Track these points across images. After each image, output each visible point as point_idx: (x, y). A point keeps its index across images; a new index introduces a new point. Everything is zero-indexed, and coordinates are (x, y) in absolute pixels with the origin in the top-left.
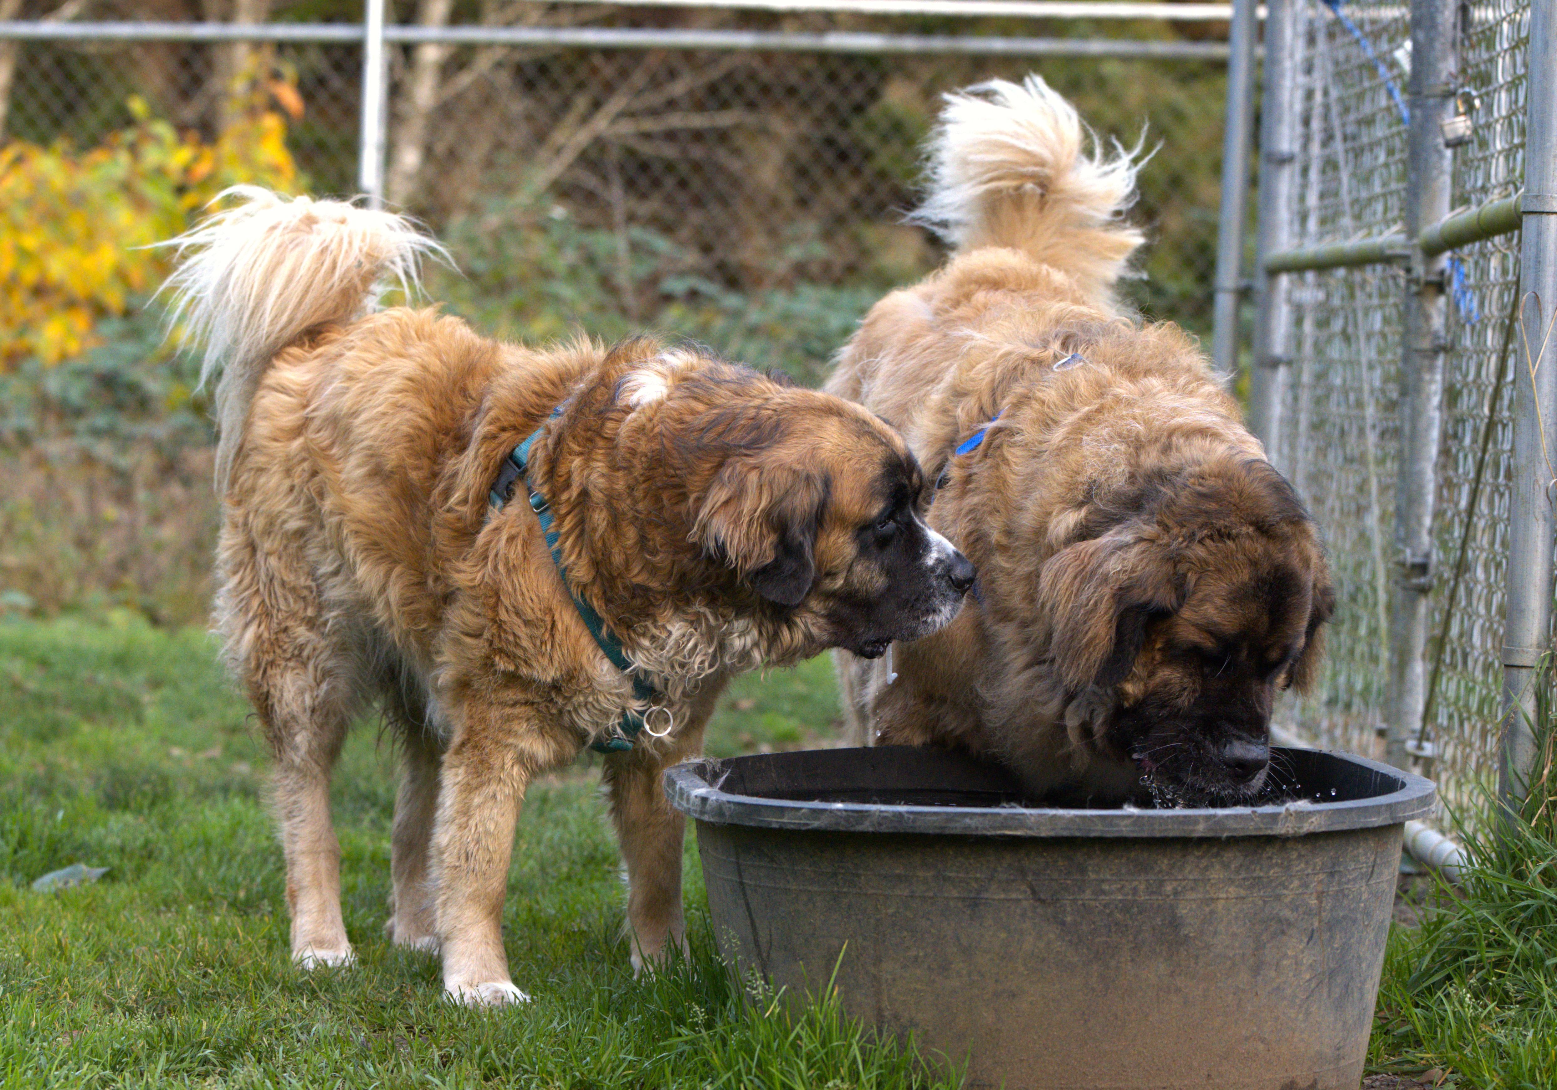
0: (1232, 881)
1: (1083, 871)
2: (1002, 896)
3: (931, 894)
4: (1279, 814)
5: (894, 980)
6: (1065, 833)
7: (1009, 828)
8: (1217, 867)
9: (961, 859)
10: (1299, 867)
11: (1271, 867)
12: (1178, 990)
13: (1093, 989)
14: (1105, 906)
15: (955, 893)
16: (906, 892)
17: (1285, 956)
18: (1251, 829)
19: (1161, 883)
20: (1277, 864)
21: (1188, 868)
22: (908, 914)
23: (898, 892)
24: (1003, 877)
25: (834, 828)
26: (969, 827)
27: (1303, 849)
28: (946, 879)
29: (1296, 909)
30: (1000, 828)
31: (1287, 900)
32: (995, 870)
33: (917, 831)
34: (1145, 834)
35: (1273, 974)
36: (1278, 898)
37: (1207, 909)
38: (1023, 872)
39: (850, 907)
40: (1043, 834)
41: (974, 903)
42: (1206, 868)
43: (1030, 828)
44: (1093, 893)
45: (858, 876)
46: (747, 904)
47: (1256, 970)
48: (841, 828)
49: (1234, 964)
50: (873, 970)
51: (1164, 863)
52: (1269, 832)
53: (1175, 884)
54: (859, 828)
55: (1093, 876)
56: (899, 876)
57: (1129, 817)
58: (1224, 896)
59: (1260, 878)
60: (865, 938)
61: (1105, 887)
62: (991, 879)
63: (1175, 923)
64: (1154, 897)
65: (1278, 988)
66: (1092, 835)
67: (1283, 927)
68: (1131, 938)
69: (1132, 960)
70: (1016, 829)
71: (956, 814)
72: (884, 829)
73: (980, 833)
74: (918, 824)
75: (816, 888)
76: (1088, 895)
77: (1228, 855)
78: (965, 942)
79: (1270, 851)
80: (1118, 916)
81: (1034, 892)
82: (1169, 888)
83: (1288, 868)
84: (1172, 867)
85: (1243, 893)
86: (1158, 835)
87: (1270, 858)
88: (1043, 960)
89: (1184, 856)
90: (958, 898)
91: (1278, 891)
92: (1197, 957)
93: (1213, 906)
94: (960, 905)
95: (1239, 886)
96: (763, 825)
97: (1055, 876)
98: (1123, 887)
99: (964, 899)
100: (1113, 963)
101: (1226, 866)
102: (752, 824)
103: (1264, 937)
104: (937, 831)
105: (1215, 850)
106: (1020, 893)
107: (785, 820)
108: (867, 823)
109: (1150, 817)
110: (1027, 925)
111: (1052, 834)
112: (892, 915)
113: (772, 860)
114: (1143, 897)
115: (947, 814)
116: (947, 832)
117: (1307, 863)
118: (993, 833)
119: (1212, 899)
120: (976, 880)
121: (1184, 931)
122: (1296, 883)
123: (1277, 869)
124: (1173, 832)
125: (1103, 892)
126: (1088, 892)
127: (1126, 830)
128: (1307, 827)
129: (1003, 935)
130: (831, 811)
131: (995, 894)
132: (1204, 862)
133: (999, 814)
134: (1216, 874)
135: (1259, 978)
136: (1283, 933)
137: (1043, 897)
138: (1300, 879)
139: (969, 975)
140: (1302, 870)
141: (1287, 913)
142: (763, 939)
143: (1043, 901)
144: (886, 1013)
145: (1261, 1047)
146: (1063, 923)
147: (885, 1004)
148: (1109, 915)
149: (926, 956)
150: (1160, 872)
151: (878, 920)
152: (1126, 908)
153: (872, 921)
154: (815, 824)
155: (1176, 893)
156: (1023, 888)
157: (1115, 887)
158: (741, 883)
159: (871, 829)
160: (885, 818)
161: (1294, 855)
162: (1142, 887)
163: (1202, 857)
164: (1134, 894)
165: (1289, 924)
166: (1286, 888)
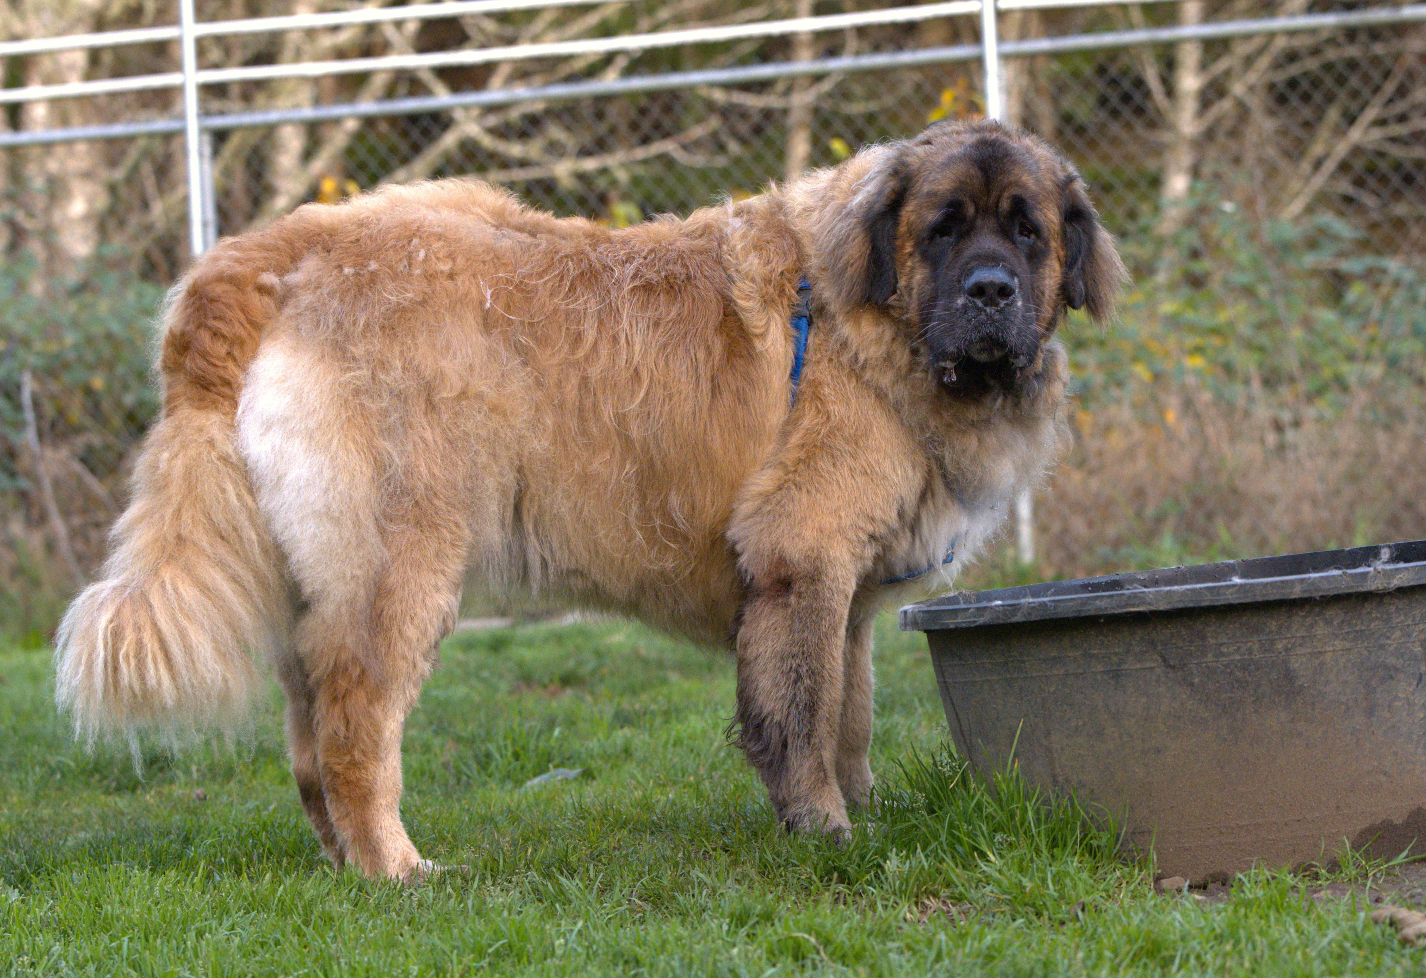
0: (1337, 636)
1: (1204, 638)
2: (1138, 666)
3: (1081, 671)
4: (1368, 573)
5: (1063, 749)
6: (1181, 605)
7: (1133, 606)
8: (1322, 624)
9: (1101, 638)
10: (1398, 619)
11: (1372, 620)
12: (1300, 734)
13: (1225, 740)
14: (1226, 666)
15: (1100, 668)
16: (1062, 672)
17: (1396, 698)
18: (1343, 588)
19: (1273, 642)
20: (1377, 618)
21: (1295, 627)
22: (1067, 691)
23: (1056, 672)
24: (1137, 649)
25: (996, 622)
26: (1100, 609)
27: (1401, 603)
28: (1092, 656)
29: (1402, 655)
30: (1125, 606)
31: (1392, 649)
32: (1131, 645)
33: (1061, 616)
34: (1248, 600)
35: (1387, 715)
36: (1382, 647)
37: (1317, 662)
38: (1153, 643)
39: (1021, 689)
40: (1161, 608)
41: (1116, 674)
42: (1312, 626)
43: (1150, 604)
44: (1215, 656)
45: (1024, 662)
46: (951, 699)
47: (1370, 711)
48: (1001, 622)
49: (1348, 709)
50: (1045, 742)
51: (1273, 624)
52: (1361, 589)
53: (1285, 642)
54: (1014, 620)
55: (1212, 641)
56: (1054, 658)
57: (1234, 586)
58: (1331, 649)
59: (1362, 631)
60: (1036, 716)
61: (1224, 649)
62: (1128, 652)
63: (1289, 676)
64: (1268, 655)
65: (1393, 726)
66: (1203, 604)
67: (1390, 673)
68: (1252, 692)
69: (1256, 711)
70: (1138, 606)
71: (1088, 598)
72: (1033, 618)
73: (1109, 612)
74: (1059, 610)
75: (995, 678)
76: (1210, 657)
77: (1329, 613)
78: (1113, 709)
79: (1368, 607)
80: (1239, 674)
81: (1164, 660)
82: (1279, 646)
83: (1388, 621)
84: (1280, 627)
85: (1348, 645)
86: (1259, 599)
87: (1370, 613)
88: (1179, 718)
89: (1290, 617)
90: (1104, 672)
91: (1382, 641)
92: (1313, 704)
93: (1322, 658)
94: (1106, 678)
95: (1344, 639)
96: (944, 627)
97: (1180, 644)
98: (1239, 648)
99: (1107, 672)
100: (1240, 715)
101: (1329, 623)
102: (937, 627)
103: (1374, 683)
104: (1075, 614)
105: (1317, 610)
106: (1152, 661)
107: (959, 620)
108: (1019, 614)
109: (1251, 585)
110: (1162, 689)
111: (1168, 607)
112: (1054, 693)
113: (961, 659)
114: (1257, 656)
115: (1081, 598)
116: (1083, 614)
117: (1406, 615)
118: (1120, 611)
119: (1320, 653)
120: (1116, 654)
121: (1298, 683)
122: (1398, 634)
123: (1377, 622)
124: (1273, 596)
125: (1223, 654)
126: (1210, 655)
127: (1231, 598)
128: (1396, 582)
129: (1144, 700)
130: (991, 608)
131: (1131, 664)
132: (1309, 620)
133: (1123, 594)
134: (1321, 630)
135: (1374, 719)
136: (1392, 678)
137: (1172, 663)
138: (1401, 630)
139: (1121, 736)
140: (1402, 622)
141: (1392, 660)
142: (965, 728)
143: (1173, 667)
144: (1060, 779)
145: (1383, 779)
146: (1192, 684)
147: (1058, 770)
148: (1231, 673)
149: (1084, 725)
150: (1270, 632)
151: (1043, 699)
152: (1244, 667)
153: (1039, 700)
154: (981, 621)
155: (1287, 649)
156: (1156, 657)
157: (1232, 649)
158: (945, 682)
159: (1023, 619)
160: (1033, 608)
161: (1393, 608)
162: (1256, 647)
163: (1305, 617)
164: (1250, 654)
165: (1396, 669)
166: (1388, 638)
